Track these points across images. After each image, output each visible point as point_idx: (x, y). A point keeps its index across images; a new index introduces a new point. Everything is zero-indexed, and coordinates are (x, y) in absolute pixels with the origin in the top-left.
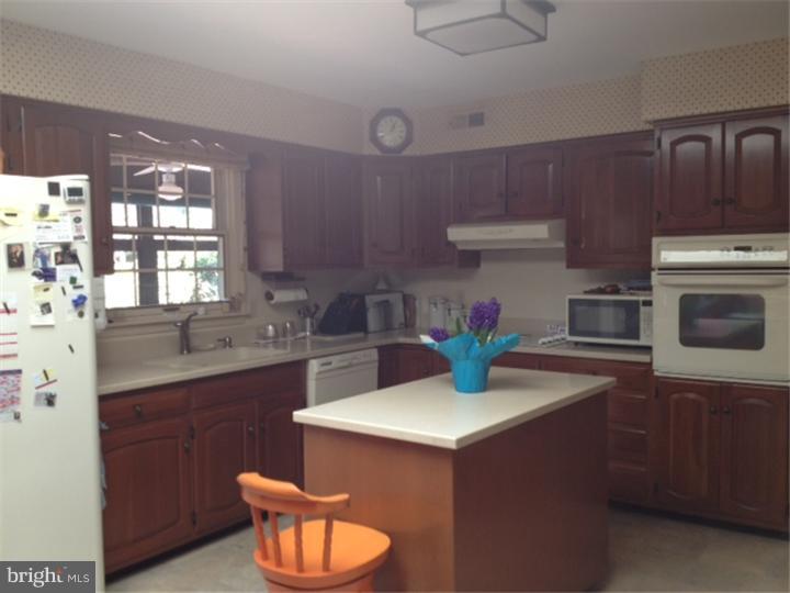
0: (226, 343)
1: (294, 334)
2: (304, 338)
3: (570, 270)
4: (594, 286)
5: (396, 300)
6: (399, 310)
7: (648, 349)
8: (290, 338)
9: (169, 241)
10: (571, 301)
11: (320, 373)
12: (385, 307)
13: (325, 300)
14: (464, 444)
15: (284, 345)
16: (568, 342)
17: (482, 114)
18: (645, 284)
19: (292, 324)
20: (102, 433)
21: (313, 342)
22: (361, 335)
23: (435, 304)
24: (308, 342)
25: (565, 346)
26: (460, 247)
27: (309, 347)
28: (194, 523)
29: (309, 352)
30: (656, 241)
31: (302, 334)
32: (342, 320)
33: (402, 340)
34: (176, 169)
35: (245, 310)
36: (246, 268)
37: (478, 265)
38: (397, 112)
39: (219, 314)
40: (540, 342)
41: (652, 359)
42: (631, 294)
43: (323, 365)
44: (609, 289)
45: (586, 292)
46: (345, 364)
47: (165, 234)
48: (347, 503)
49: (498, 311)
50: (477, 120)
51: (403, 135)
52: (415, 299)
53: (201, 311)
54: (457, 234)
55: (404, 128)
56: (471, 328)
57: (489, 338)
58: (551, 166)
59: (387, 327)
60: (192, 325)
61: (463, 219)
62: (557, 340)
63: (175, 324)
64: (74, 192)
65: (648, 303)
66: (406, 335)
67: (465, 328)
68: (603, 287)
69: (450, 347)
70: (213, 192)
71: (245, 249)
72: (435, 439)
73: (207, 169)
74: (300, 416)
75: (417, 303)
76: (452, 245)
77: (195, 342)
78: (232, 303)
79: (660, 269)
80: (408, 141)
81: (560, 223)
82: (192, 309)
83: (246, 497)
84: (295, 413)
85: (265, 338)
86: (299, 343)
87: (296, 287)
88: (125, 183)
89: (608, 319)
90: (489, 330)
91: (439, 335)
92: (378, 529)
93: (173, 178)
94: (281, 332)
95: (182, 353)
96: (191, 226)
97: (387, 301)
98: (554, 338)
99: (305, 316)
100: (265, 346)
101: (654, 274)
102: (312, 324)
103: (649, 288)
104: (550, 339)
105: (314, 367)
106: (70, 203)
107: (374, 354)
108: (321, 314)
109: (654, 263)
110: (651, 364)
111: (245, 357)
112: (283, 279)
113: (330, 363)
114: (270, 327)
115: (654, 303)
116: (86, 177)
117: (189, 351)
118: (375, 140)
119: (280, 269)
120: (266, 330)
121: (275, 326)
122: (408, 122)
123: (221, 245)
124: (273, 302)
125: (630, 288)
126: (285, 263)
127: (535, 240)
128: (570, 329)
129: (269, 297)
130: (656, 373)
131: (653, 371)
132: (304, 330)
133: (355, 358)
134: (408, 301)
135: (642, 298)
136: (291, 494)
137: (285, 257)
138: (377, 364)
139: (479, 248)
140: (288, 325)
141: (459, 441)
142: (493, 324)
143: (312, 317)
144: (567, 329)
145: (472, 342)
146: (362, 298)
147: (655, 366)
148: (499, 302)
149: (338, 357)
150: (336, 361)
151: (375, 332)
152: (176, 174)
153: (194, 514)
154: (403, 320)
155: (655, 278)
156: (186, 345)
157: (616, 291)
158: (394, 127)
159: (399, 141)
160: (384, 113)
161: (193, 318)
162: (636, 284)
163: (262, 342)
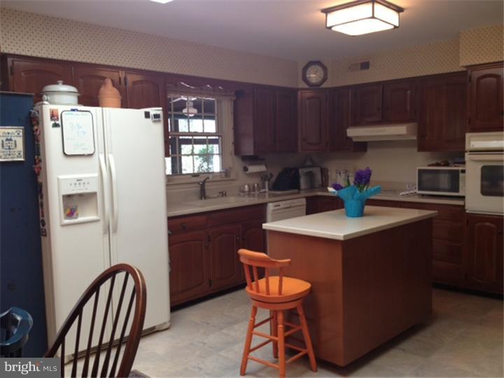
0: (223, 194)
1: (259, 190)
2: (264, 192)
3: (420, 153)
4: (434, 162)
5: (317, 171)
6: (318, 177)
7: (463, 198)
8: (257, 192)
9: (195, 139)
10: (419, 170)
11: (273, 211)
12: (310, 176)
13: (276, 172)
14: (347, 238)
15: (254, 196)
16: (419, 194)
17: (368, 62)
18: (461, 161)
19: (258, 185)
20: (169, 235)
21: (269, 195)
22: (296, 191)
23: (340, 174)
24: (267, 194)
25: (417, 196)
26: (354, 140)
27: (267, 197)
28: (210, 285)
29: (267, 199)
30: (468, 135)
31: (263, 190)
32: (286, 182)
33: (320, 193)
34: (193, 99)
35: (233, 176)
36: (233, 153)
37: (366, 151)
38: (318, 63)
39: (219, 178)
40: (401, 194)
41: (465, 203)
42: (456, 166)
43: (275, 206)
44: (442, 164)
45: (429, 166)
46: (288, 206)
47: (192, 136)
48: (290, 263)
49: (370, 174)
50: (365, 66)
51: (322, 76)
52: (328, 171)
53: (211, 176)
54: (352, 132)
55: (322, 72)
56: (355, 183)
57: (365, 189)
58: (409, 92)
59: (312, 187)
60: (206, 184)
61: (357, 124)
62: (412, 193)
63: (199, 183)
64: (156, 116)
65: (463, 171)
66: (322, 191)
67: (352, 184)
68: (439, 162)
69: (343, 194)
70: (216, 112)
71: (233, 143)
72: (333, 235)
73: (213, 99)
74: (265, 226)
75: (329, 173)
76: (350, 139)
77: (207, 194)
78: (226, 172)
79: (470, 151)
80: (324, 80)
81: (413, 125)
82: (206, 176)
83: (242, 260)
84: (264, 225)
85: (243, 192)
86: (262, 195)
87: (260, 164)
88: (172, 109)
89: (444, 181)
90: (365, 184)
91: (337, 187)
92: (305, 280)
93: (192, 104)
94: (252, 189)
95: (201, 198)
96: (205, 131)
97: (311, 172)
98: (410, 192)
99: (265, 180)
100: (243, 196)
101: (466, 154)
102: (269, 184)
103: (464, 163)
104: (407, 192)
105: (271, 207)
106: (154, 122)
107: (304, 201)
108: (273, 179)
109: (467, 148)
110: (464, 206)
111: (232, 202)
112: (253, 159)
113: (279, 206)
114: (246, 186)
115: (466, 171)
116: (161, 108)
117: (205, 198)
118: (305, 79)
119: (252, 153)
120: (244, 188)
121: (249, 185)
122: (325, 69)
123: (220, 142)
124: (247, 172)
125: (455, 163)
126: (254, 151)
127: (399, 135)
128: (419, 187)
129: (246, 169)
130: (467, 212)
131: (465, 210)
132: (264, 187)
133: (293, 203)
134: (324, 172)
135: (460, 168)
136: (264, 258)
137: (255, 147)
138: (305, 207)
139: (367, 140)
140: (256, 185)
141: (345, 236)
142: (367, 182)
143: (269, 181)
144: (417, 186)
145: (355, 190)
146: (297, 170)
147: (466, 208)
148: (370, 169)
149: (284, 202)
150: (283, 204)
151: (304, 189)
152: (194, 102)
153: (210, 281)
154: (321, 183)
155: (467, 156)
156: (203, 194)
157: (447, 165)
158: (317, 71)
159: (320, 79)
160: (311, 64)
161: (207, 180)
162: (457, 160)
163: (242, 194)
